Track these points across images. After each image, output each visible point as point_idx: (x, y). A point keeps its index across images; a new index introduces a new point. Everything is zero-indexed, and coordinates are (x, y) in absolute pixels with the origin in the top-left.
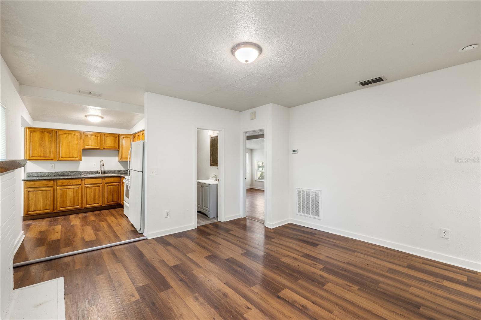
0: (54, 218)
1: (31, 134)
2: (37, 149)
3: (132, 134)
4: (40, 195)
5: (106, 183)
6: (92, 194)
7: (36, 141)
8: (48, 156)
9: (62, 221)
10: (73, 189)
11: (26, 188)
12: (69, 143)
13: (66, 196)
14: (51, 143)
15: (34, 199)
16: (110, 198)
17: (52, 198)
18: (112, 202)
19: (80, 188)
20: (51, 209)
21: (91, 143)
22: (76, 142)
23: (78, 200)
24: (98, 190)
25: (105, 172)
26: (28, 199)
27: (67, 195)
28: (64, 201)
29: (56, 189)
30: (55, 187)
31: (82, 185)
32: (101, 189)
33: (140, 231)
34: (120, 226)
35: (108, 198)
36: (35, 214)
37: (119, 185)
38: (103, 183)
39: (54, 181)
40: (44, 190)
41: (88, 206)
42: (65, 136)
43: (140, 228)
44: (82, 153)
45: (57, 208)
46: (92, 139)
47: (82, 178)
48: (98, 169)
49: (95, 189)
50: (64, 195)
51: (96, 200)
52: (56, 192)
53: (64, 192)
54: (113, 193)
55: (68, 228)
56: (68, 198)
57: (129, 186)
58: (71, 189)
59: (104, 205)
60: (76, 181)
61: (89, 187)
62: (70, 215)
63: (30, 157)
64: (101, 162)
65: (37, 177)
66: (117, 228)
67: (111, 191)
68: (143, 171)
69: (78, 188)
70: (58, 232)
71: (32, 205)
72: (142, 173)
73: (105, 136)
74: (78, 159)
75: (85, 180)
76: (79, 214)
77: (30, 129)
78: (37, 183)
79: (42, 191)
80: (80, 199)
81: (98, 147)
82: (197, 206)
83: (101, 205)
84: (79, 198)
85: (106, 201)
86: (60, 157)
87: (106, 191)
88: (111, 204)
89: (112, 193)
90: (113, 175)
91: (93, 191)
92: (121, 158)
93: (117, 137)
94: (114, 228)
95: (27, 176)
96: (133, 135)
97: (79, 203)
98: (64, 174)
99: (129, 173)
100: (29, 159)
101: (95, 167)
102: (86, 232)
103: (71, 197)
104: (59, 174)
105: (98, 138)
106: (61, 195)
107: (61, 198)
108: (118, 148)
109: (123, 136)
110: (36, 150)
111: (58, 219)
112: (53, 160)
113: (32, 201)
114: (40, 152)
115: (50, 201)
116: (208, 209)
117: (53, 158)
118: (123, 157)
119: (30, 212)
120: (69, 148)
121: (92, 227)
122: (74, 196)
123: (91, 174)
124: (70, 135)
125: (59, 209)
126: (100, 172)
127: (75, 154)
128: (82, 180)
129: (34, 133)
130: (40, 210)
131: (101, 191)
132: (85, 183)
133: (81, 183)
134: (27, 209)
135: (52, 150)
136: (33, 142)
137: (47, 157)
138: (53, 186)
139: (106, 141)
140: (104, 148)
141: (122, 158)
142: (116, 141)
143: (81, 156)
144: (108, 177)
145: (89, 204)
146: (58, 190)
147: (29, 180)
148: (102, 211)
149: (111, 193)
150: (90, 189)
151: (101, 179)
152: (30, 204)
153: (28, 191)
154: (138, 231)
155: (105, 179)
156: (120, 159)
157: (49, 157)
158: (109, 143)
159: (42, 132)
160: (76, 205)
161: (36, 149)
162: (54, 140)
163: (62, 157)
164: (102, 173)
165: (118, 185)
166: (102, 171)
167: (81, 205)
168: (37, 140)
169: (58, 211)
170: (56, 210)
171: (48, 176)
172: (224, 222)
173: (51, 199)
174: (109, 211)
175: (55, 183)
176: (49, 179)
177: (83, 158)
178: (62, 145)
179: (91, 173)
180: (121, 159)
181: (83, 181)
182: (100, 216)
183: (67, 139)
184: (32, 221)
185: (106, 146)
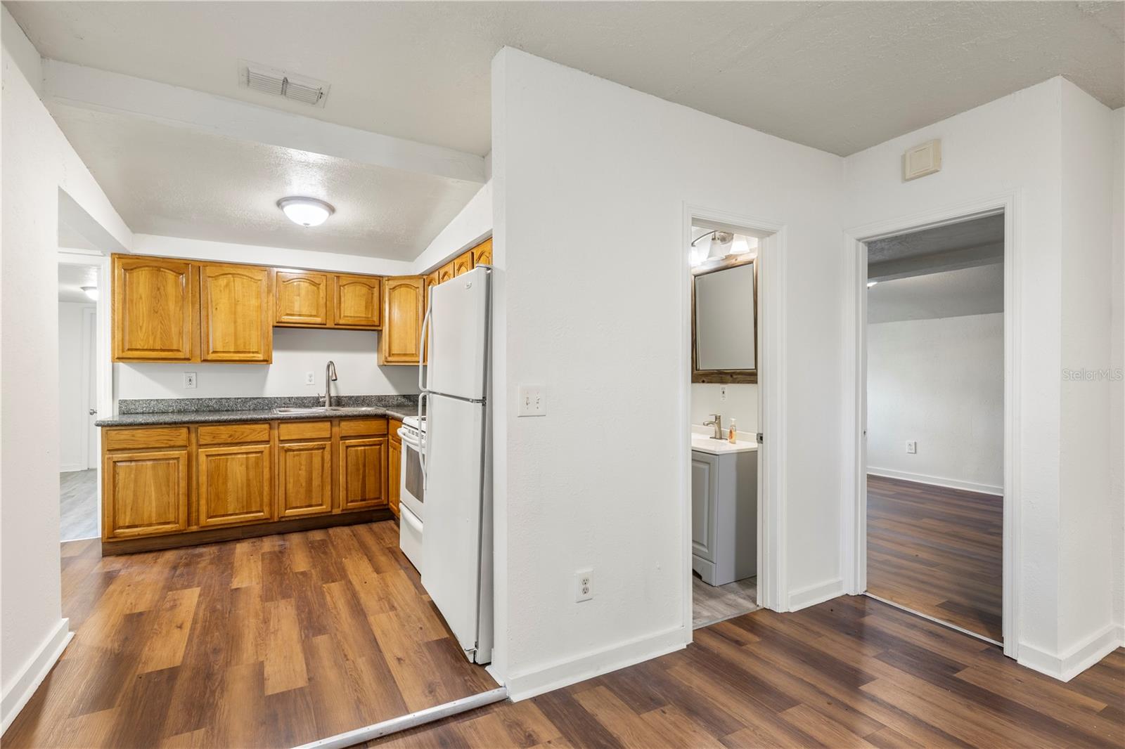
0: (190, 551)
1: (125, 275)
2: (143, 323)
3: (422, 275)
4: (150, 473)
5: (344, 438)
6: (303, 473)
7: (141, 298)
8: (175, 347)
9: (210, 567)
10: (245, 456)
11: (109, 449)
12: (236, 304)
13: (225, 483)
14: (182, 308)
15: (132, 485)
16: (356, 486)
17: (183, 484)
18: (362, 500)
19: (266, 452)
20: (180, 521)
21: (301, 307)
22: (254, 302)
23: (261, 494)
24: (320, 459)
25: (339, 402)
26: (114, 487)
27: (226, 474)
28: (218, 496)
29: (194, 454)
30: (194, 447)
31: (271, 443)
32: (329, 456)
33: (475, 652)
34: (393, 608)
35: (349, 486)
36: (135, 536)
37: (382, 445)
38: (336, 439)
39: (188, 428)
40: (159, 459)
41: (289, 512)
42: (223, 281)
43: (474, 640)
44: (273, 338)
45: (198, 519)
46: (303, 292)
47: (272, 419)
48: (319, 390)
49: (311, 457)
50: (218, 476)
51: (314, 495)
52: (194, 463)
53: (218, 467)
54: (364, 471)
55: (219, 607)
56: (230, 484)
57: (424, 455)
58: (239, 456)
59: (337, 511)
60: (254, 430)
61: (294, 451)
62: (238, 540)
63: (123, 351)
64: (328, 366)
65: (149, 413)
66: (383, 618)
67: (357, 464)
68: (484, 398)
69: (262, 452)
70: (180, 627)
71: (125, 506)
72: (484, 405)
73: (340, 284)
74: (260, 357)
75: (282, 426)
76: (265, 539)
77: (123, 260)
78: (140, 434)
79: (155, 462)
80: (266, 489)
81: (318, 320)
82: (693, 548)
83: (330, 510)
84: (262, 487)
85: (345, 498)
86: (211, 351)
87: (342, 463)
88: (360, 508)
89: (361, 472)
90: (364, 409)
91: (304, 462)
92: (387, 355)
93: (374, 285)
94: (371, 619)
95: (120, 410)
96: (425, 277)
97: (262, 500)
98: (225, 406)
99: (424, 405)
100: (121, 356)
101: (312, 383)
102: (275, 632)
103: (240, 481)
104: (208, 406)
105: (318, 288)
106: (210, 476)
107: (210, 484)
108: (377, 323)
109: (393, 284)
110: (141, 327)
111: (201, 555)
112: (188, 359)
113: (125, 495)
114: (153, 333)
115: (178, 494)
116: (705, 550)
117: (188, 356)
118: (394, 351)
119: (119, 528)
120: (235, 322)
121: (298, 608)
122: (248, 480)
123: (299, 407)
124: (237, 280)
125: (205, 521)
126: (327, 399)
127: (254, 342)
128: (270, 428)
129: (135, 273)
130: (150, 525)
131: (329, 464)
132: (282, 438)
133: (269, 435)
134: (111, 519)
135: (188, 327)
136: (132, 301)
137: (172, 350)
138: (186, 446)
139: (342, 299)
140: (336, 322)
141: (390, 356)
142: (372, 298)
143: (271, 347)
144: (350, 416)
145: (294, 505)
146: (202, 458)
147: (116, 426)
148: (331, 531)
149: (358, 470)
150: (297, 455)
151: (329, 423)
152: (120, 502)
153: (115, 462)
154: (466, 653)
155: (339, 425)
156: (383, 359)
157: (178, 351)
158: (352, 306)
159: (158, 269)
160: (254, 510)
161: (141, 324)
162: (193, 296)
163: (214, 352)
164: (331, 405)
165: (380, 445)
166: (330, 398)
167: (271, 509)
168: (143, 296)
169: (202, 527)
170: (198, 524)
171: (179, 412)
172: (789, 613)
173: (181, 489)
174: (352, 531)
175: (193, 436)
176: (175, 423)
177: (276, 356)
178: (214, 310)
179: (301, 402)
180: (386, 358)
181: (274, 429)
182: (325, 553)
183: (230, 291)
184: (123, 560)
185: (342, 316)
